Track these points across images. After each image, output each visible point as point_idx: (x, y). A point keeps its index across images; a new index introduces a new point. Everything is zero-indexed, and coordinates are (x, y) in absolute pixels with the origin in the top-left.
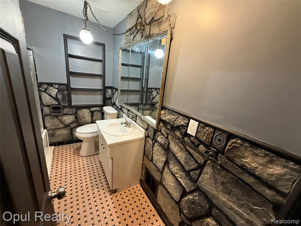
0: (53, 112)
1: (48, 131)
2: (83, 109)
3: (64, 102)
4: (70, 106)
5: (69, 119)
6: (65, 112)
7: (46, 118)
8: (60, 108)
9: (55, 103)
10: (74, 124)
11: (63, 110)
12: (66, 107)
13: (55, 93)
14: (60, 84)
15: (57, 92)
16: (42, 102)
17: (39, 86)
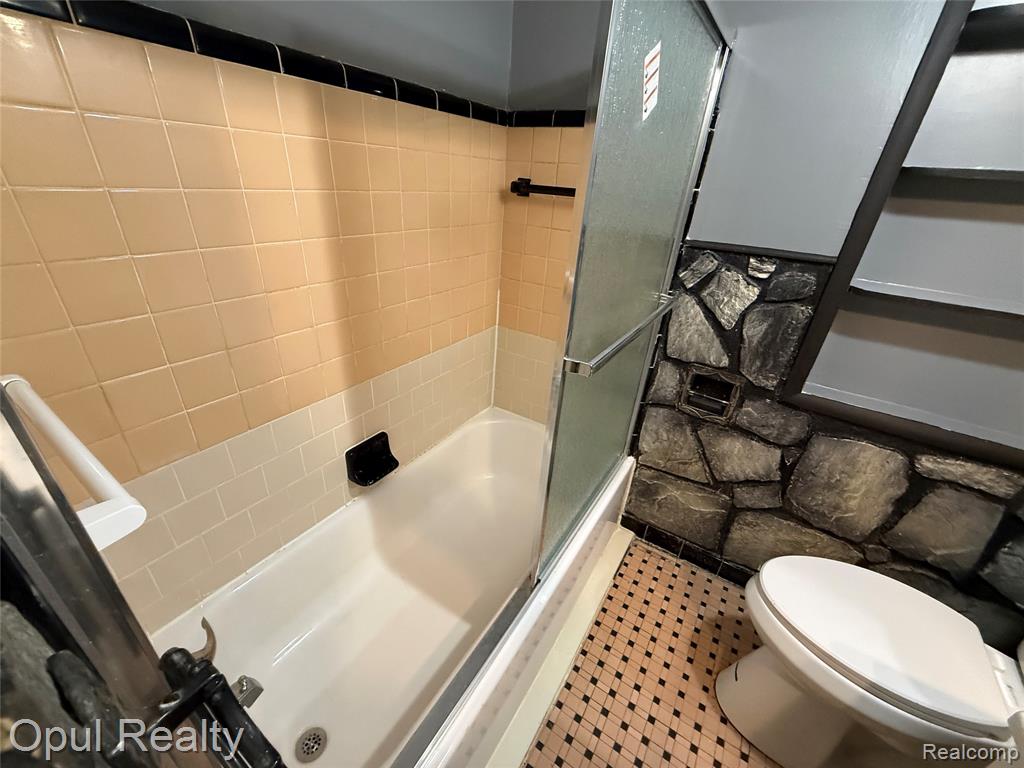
0: (690, 396)
1: (639, 466)
3: (763, 365)
4: (788, 397)
5: (742, 458)
6: (743, 420)
7: (652, 412)
8: (725, 390)
9: (716, 355)
10: (757, 493)
11: (740, 405)
12: (755, 392)
13: (739, 307)
14: (785, 260)
15: (754, 304)
16: (663, 340)
17: (682, 263)
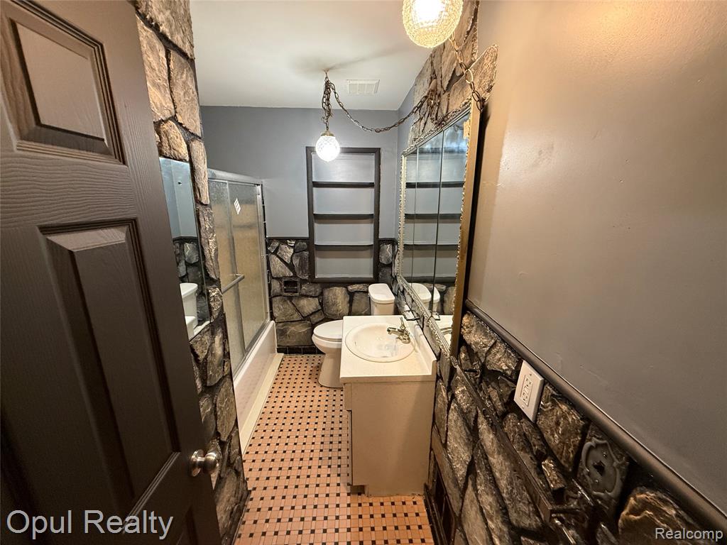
0: (285, 289)
1: (277, 323)
2: (335, 286)
3: (303, 272)
4: (313, 281)
5: (309, 305)
6: (303, 292)
7: (274, 299)
8: (295, 283)
9: (289, 273)
10: (317, 316)
11: (301, 287)
12: (304, 281)
13: (290, 256)
14: (297, 240)
15: (293, 254)
16: (270, 272)
17: (267, 245)
